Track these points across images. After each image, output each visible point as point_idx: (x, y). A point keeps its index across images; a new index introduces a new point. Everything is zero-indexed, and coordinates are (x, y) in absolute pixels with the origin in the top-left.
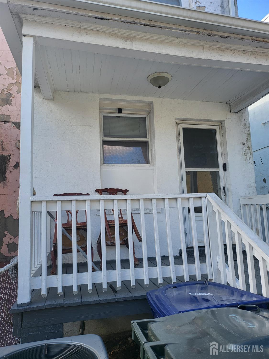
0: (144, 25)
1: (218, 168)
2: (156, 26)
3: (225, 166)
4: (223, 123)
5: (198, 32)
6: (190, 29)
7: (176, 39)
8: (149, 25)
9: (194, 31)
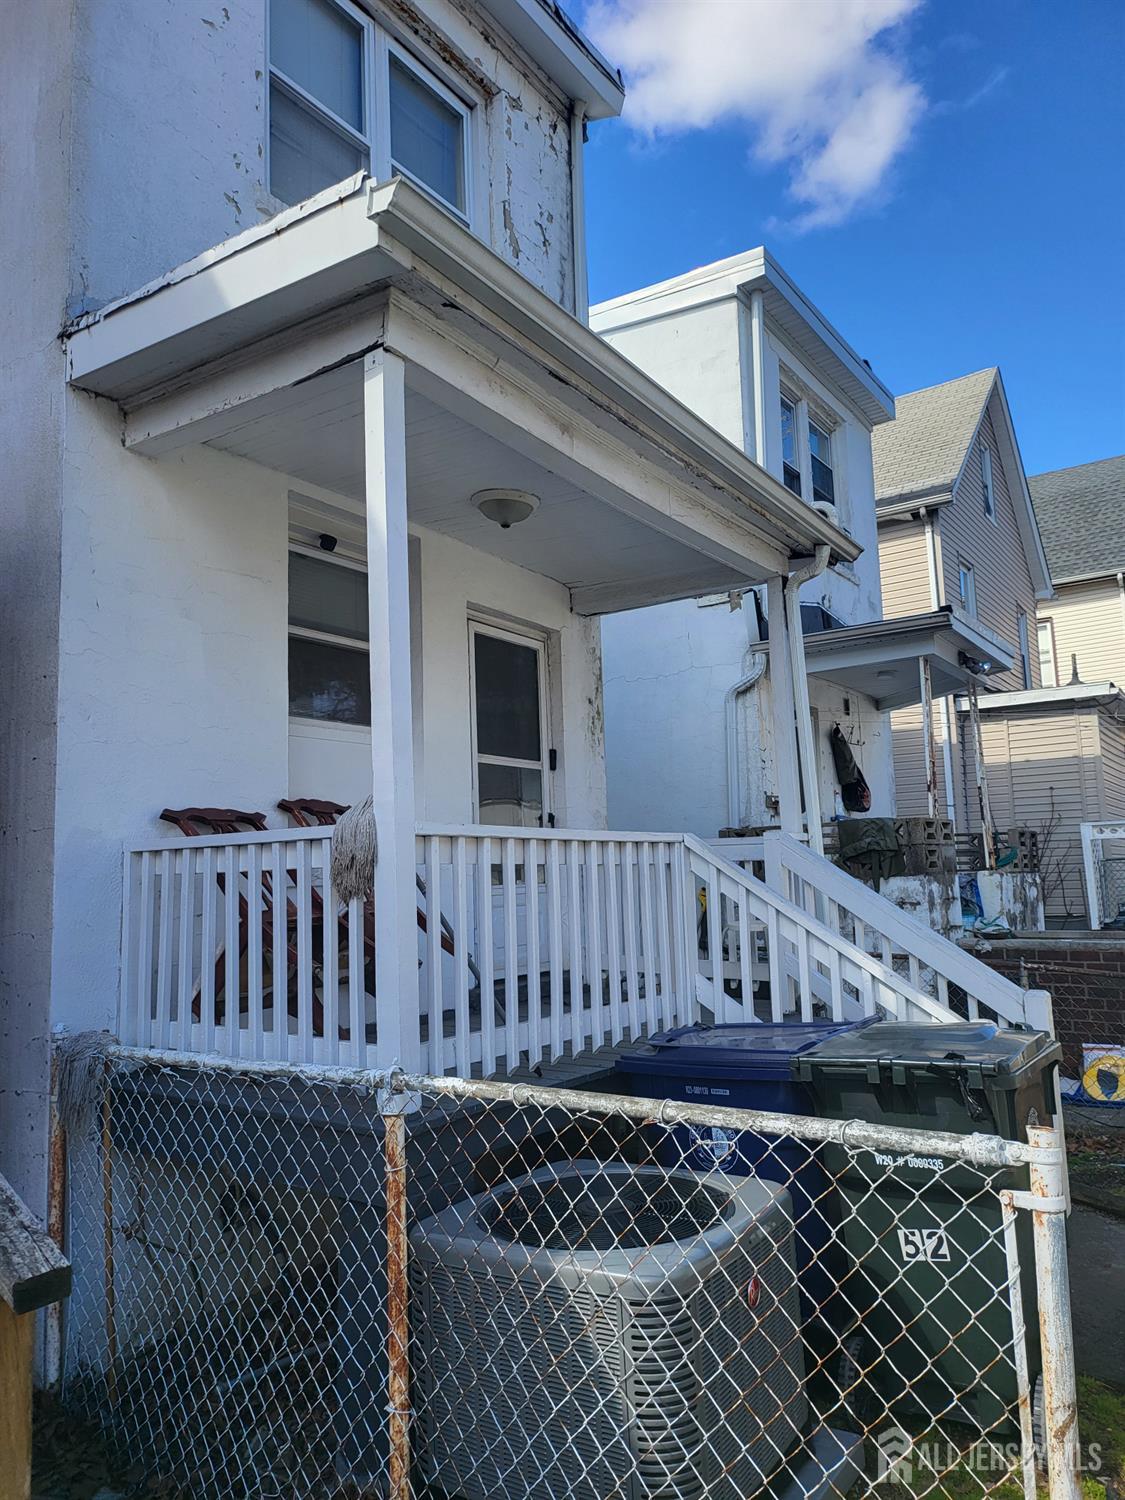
0: (620, 419)
1: (539, 760)
2: (634, 428)
3: (553, 754)
4: (554, 637)
5: (688, 465)
6: (681, 454)
7: (638, 457)
8: (625, 422)
9: (682, 461)
